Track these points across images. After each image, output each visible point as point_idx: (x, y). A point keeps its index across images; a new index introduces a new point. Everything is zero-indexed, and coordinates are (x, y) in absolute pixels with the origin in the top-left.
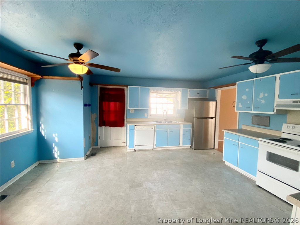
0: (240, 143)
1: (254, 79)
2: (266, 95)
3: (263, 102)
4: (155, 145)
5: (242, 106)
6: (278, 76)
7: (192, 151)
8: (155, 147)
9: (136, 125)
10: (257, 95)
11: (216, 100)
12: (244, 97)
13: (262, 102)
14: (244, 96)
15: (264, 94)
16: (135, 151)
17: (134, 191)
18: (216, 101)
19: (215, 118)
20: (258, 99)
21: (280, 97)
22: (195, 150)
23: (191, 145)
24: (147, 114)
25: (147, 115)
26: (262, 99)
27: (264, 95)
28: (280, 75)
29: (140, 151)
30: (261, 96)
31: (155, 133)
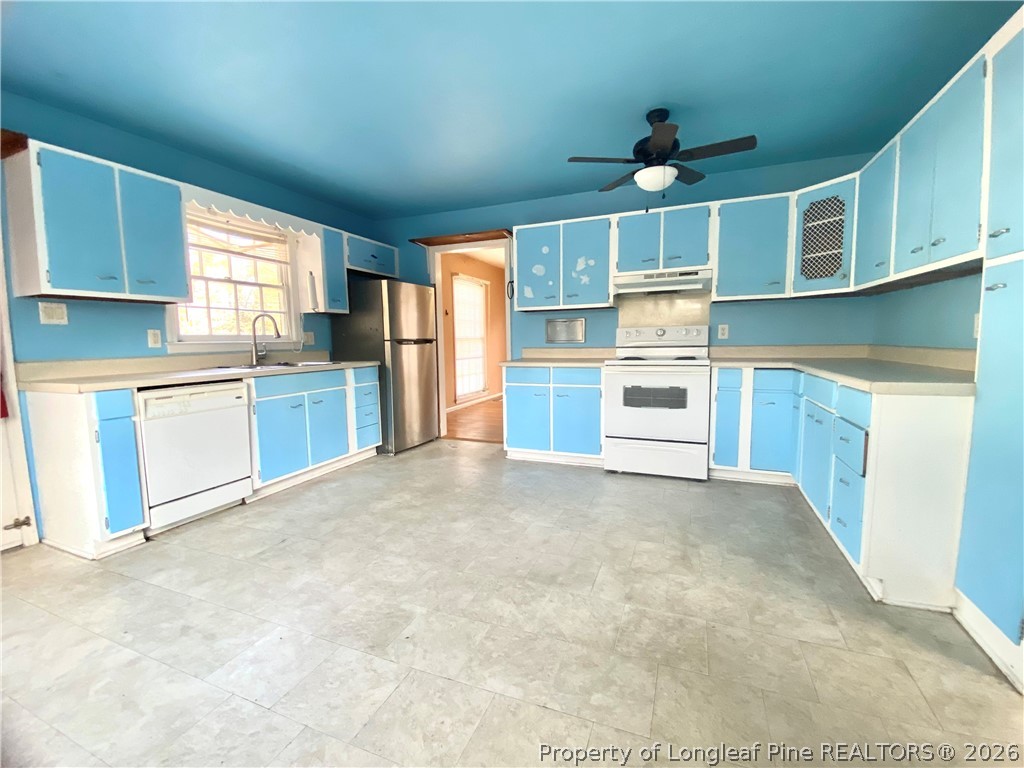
0: (554, 388)
1: (561, 222)
2: (592, 263)
3: (585, 279)
4: (255, 476)
5: (534, 294)
6: (614, 218)
7: (390, 460)
8: (258, 484)
9: (140, 389)
10: (570, 264)
11: (432, 282)
12: (538, 270)
13: (583, 282)
14: (537, 266)
15: (586, 261)
16: (148, 539)
17: (412, 647)
18: (434, 286)
19: (436, 340)
20: (574, 275)
21: (620, 267)
22: (396, 454)
23: (381, 443)
24: (163, 334)
25: (164, 340)
26: (582, 272)
27: (587, 264)
28: (620, 218)
29: (174, 529)
30: (581, 265)
31: (254, 418)
